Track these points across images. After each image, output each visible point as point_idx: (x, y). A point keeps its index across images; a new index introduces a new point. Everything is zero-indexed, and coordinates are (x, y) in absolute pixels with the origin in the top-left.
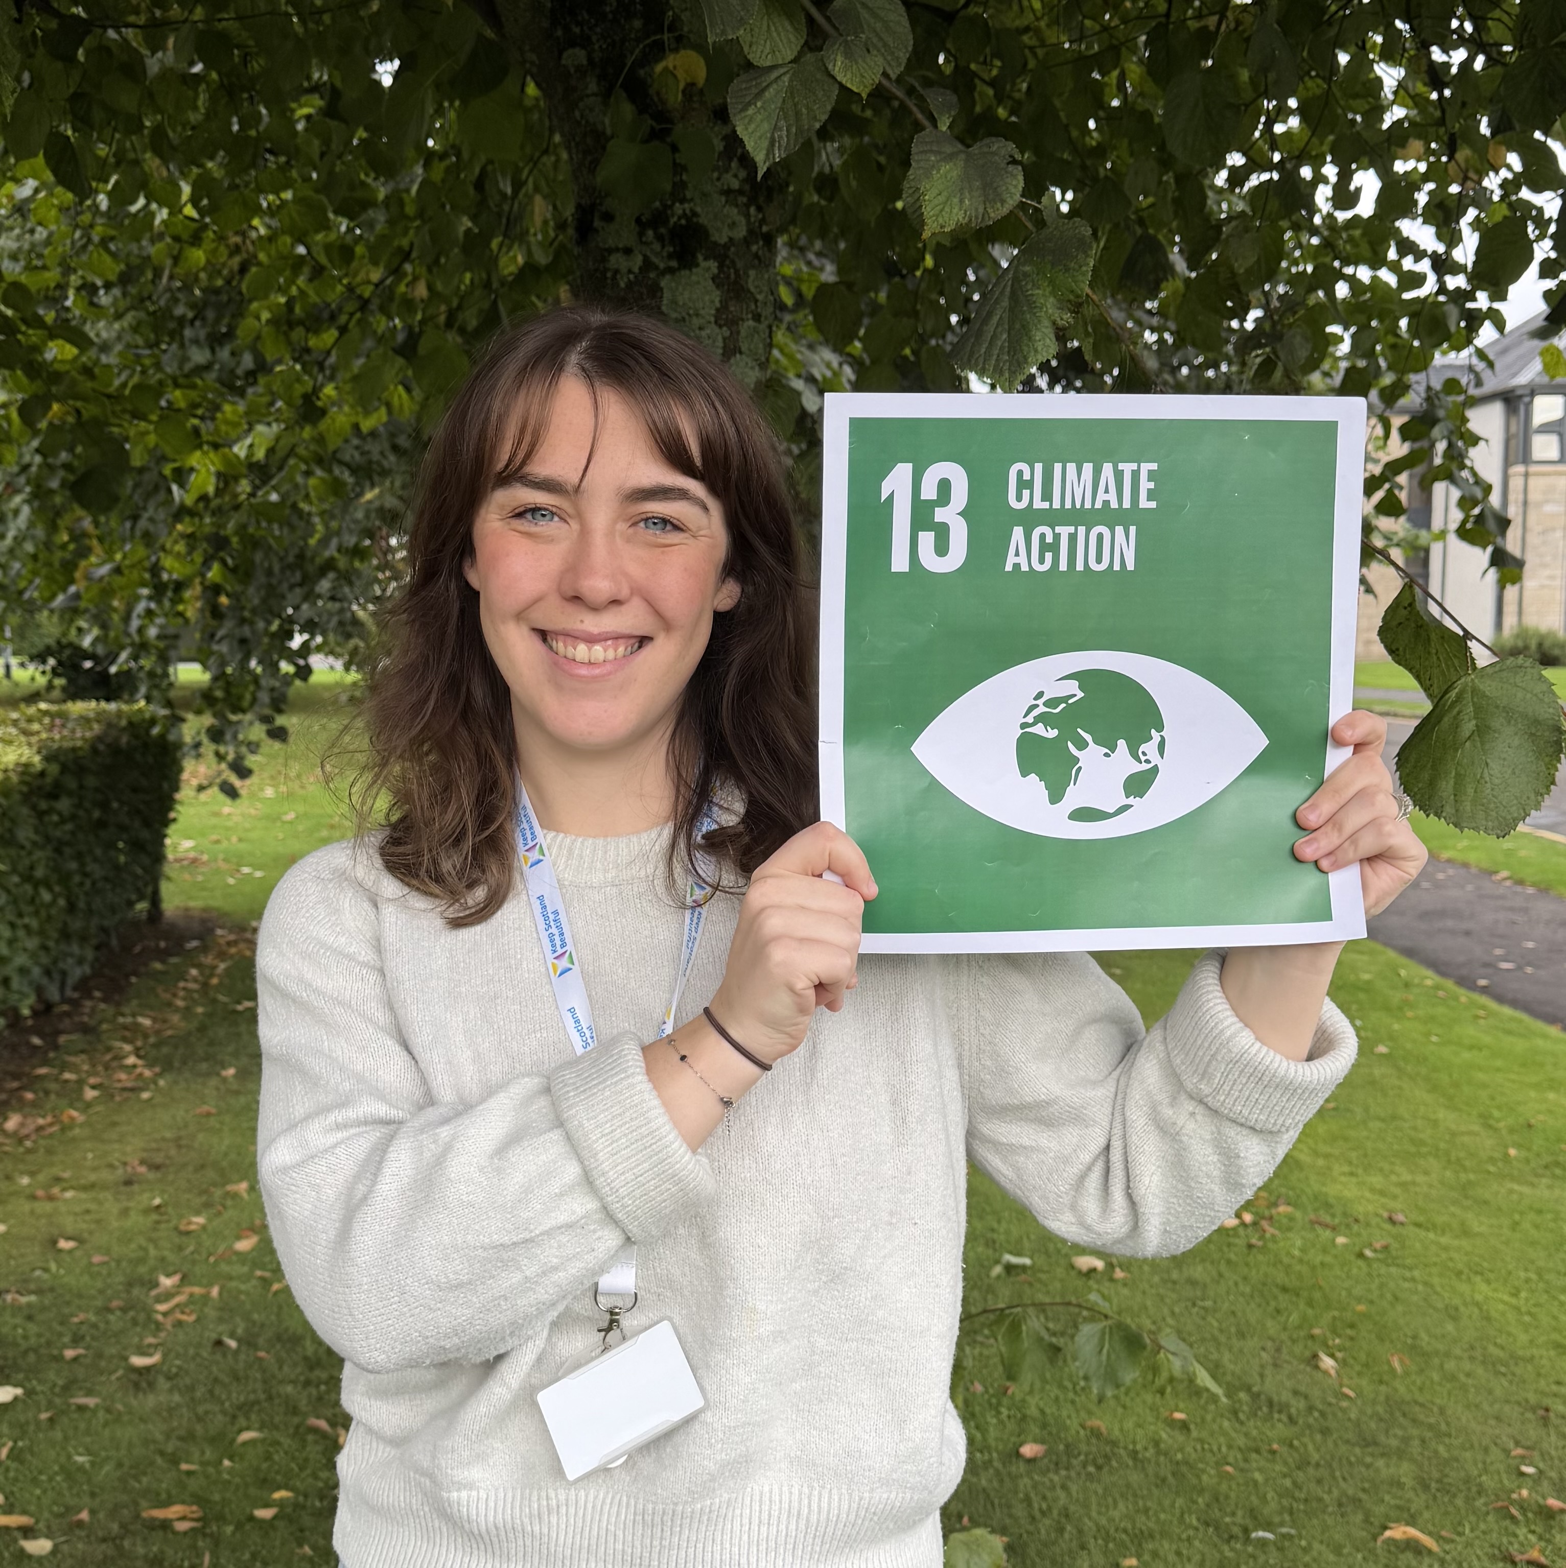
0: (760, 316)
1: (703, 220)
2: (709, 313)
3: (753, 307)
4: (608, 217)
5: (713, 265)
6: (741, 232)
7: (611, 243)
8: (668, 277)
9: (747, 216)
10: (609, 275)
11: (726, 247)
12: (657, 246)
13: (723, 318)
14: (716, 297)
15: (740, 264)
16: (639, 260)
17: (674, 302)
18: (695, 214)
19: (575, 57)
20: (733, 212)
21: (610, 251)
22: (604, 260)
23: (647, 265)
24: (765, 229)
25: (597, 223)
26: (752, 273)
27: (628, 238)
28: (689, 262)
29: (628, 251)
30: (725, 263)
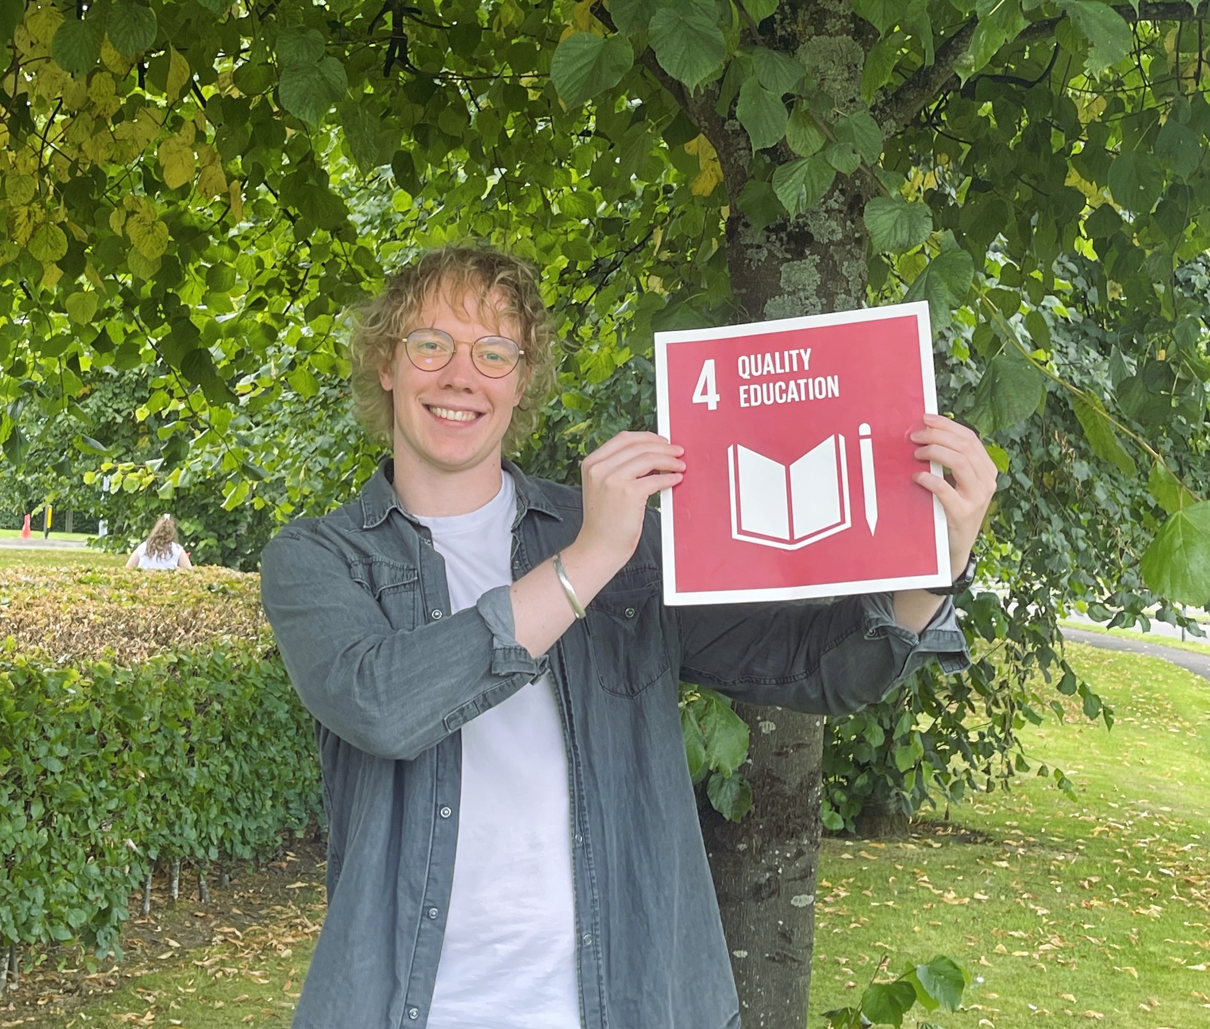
0: (850, 291)
1: (812, 229)
2: (813, 288)
3: (845, 285)
4: (746, 225)
5: (817, 258)
6: (839, 236)
7: (748, 241)
8: (785, 264)
9: (844, 227)
10: (747, 261)
11: (827, 246)
12: (778, 244)
13: (824, 292)
14: (818, 278)
15: (836, 257)
16: (766, 253)
17: (788, 281)
18: (806, 225)
20: (834, 224)
21: (748, 247)
22: (743, 253)
23: (772, 255)
24: (857, 235)
25: (741, 229)
26: (846, 264)
27: (759, 239)
28: (800, 255)
29: (759, 247)
30: (826, 257)
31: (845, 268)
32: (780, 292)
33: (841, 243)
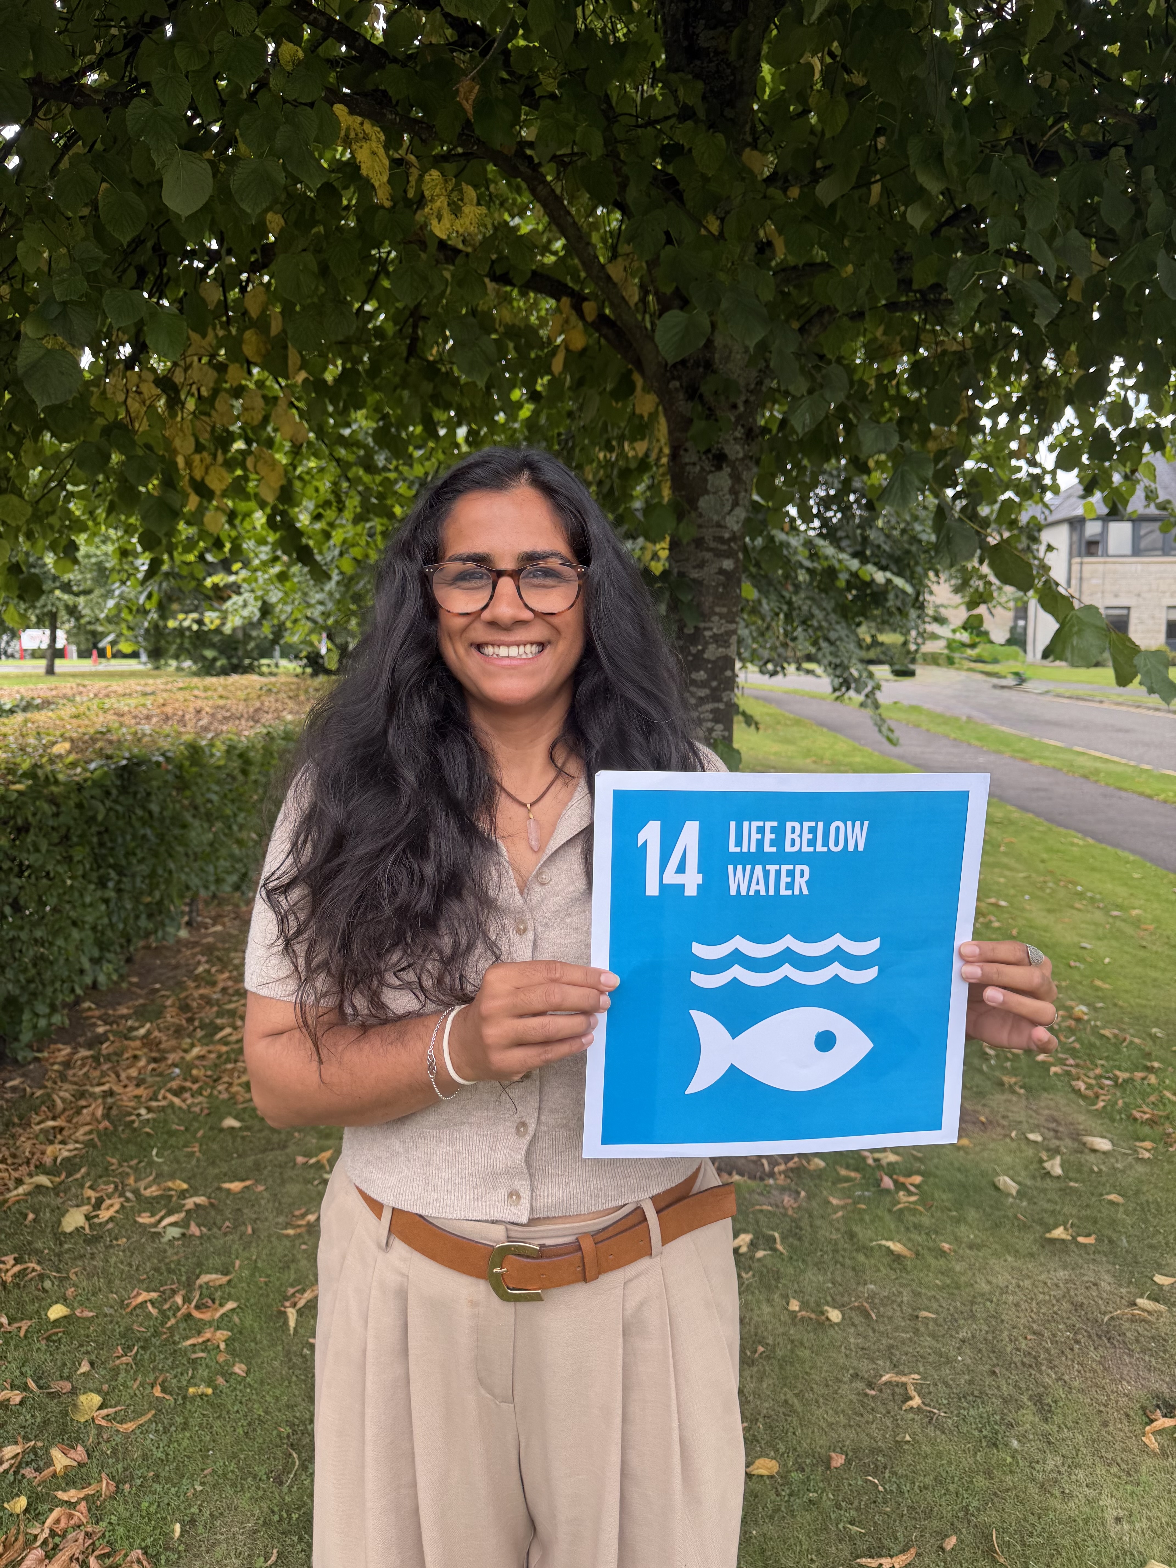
2: (726, 490)
4: (686, 450)
5: (729, 470)
6: (741, 455)
7: (687, 460)
8: (711, 474)
12: (707, 462)
13: (733, 491)
14: (729, 482)
16: (698, 468)
19: (675, 384)
20: (738, 447)
23: (702, 469)
25: (682, 452)
27: (694, 458)
28: (719, 468)
29: (694, 464)
30: (734, 468)
31: (745, 475)
32: (707, 492)
33: (743, 459)
